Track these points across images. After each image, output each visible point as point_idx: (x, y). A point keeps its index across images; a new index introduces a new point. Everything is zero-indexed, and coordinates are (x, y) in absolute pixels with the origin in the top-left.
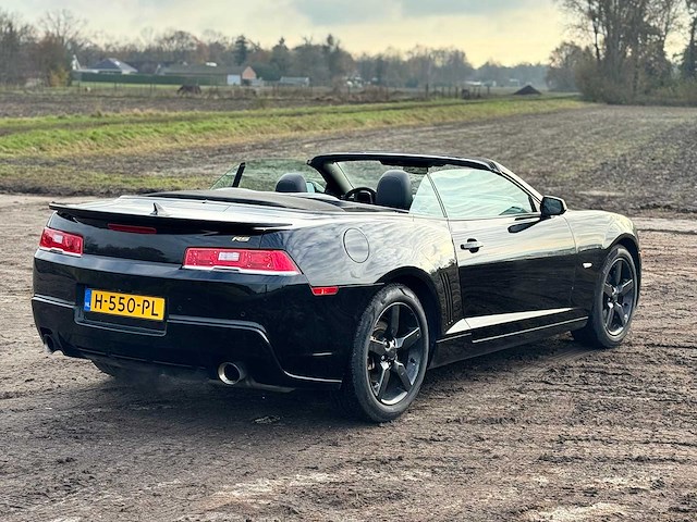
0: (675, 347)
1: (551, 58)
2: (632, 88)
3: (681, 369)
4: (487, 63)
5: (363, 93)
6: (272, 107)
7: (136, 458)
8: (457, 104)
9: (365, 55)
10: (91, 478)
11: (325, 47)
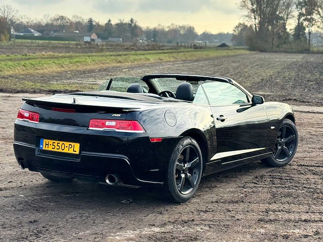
0: (311, 166)
1: (234, 30)
2: (271, 45)
3: (316, 177)
4: (204, 32)
5: (148, 45)
6: (107, 52)
7: (67, 220)
8: (192, 51)
9: (148, 28)
10: (47, 230)
11: (129, 24)
